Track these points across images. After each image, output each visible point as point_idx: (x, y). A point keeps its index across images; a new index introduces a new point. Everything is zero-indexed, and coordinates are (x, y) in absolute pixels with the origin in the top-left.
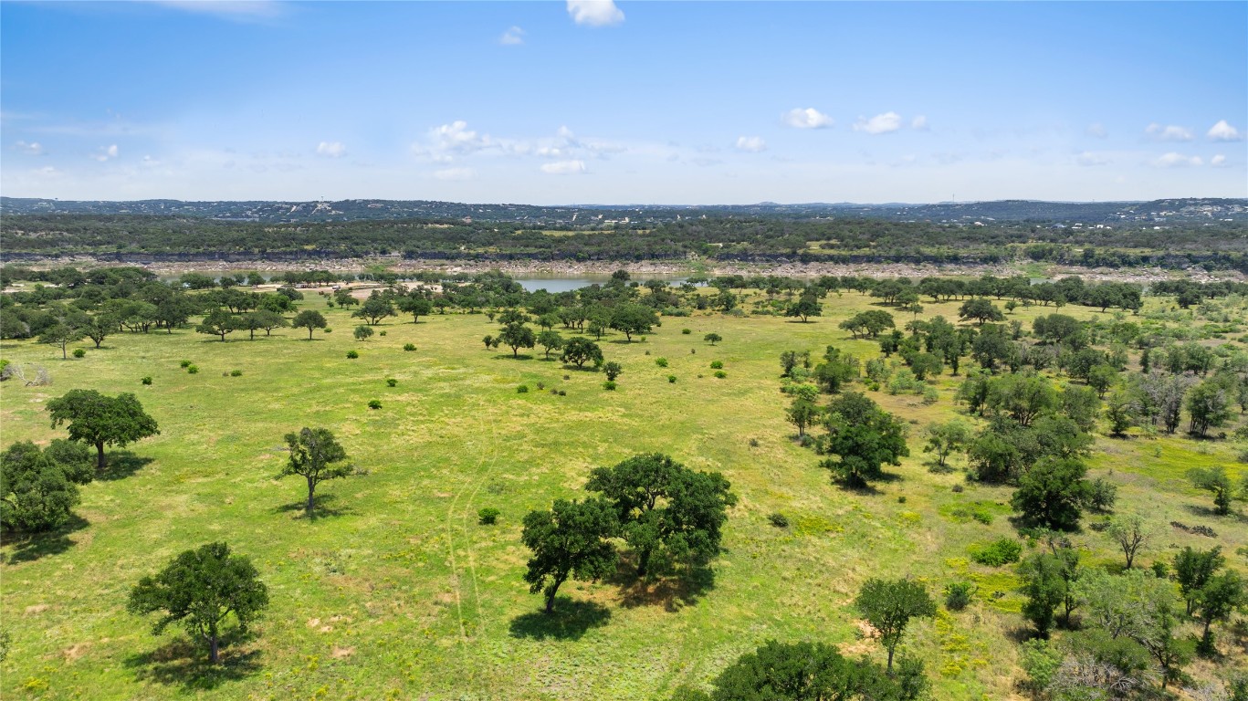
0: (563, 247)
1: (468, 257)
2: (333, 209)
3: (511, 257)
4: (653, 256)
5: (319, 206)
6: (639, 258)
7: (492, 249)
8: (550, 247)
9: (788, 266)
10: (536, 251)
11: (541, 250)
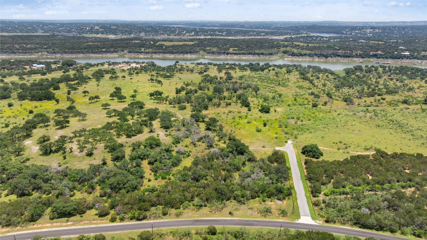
0: (168, 50)
1: (144, 52)
2: (100, 28)
3: (155, 53)
4: (191, 53)
5: (96, 28)
6: (187, 53)
9: (223, 55)
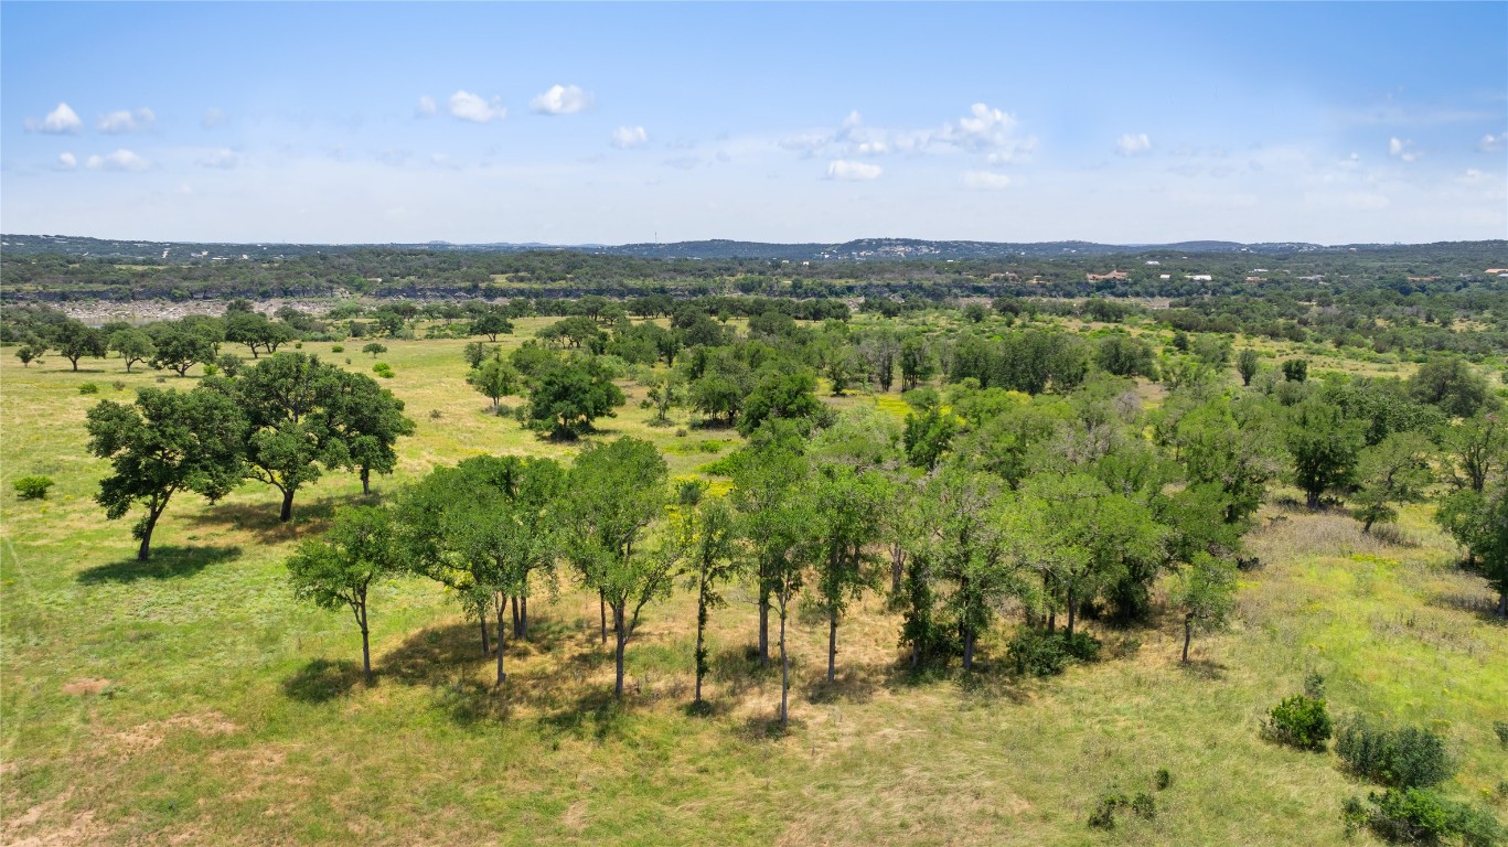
0: (149, 282)
3: (62, 297)
4: (286, 292)
7: (28, 287)
8: (127, 282)
10: (106, 288)
11: (113, 286)
